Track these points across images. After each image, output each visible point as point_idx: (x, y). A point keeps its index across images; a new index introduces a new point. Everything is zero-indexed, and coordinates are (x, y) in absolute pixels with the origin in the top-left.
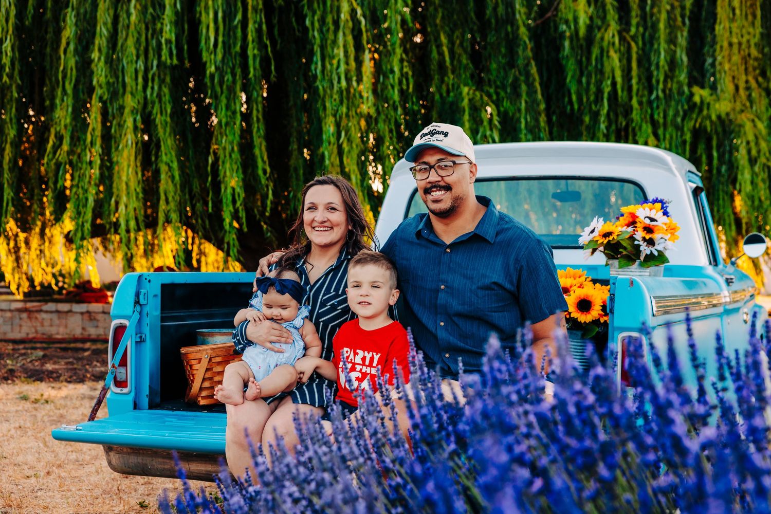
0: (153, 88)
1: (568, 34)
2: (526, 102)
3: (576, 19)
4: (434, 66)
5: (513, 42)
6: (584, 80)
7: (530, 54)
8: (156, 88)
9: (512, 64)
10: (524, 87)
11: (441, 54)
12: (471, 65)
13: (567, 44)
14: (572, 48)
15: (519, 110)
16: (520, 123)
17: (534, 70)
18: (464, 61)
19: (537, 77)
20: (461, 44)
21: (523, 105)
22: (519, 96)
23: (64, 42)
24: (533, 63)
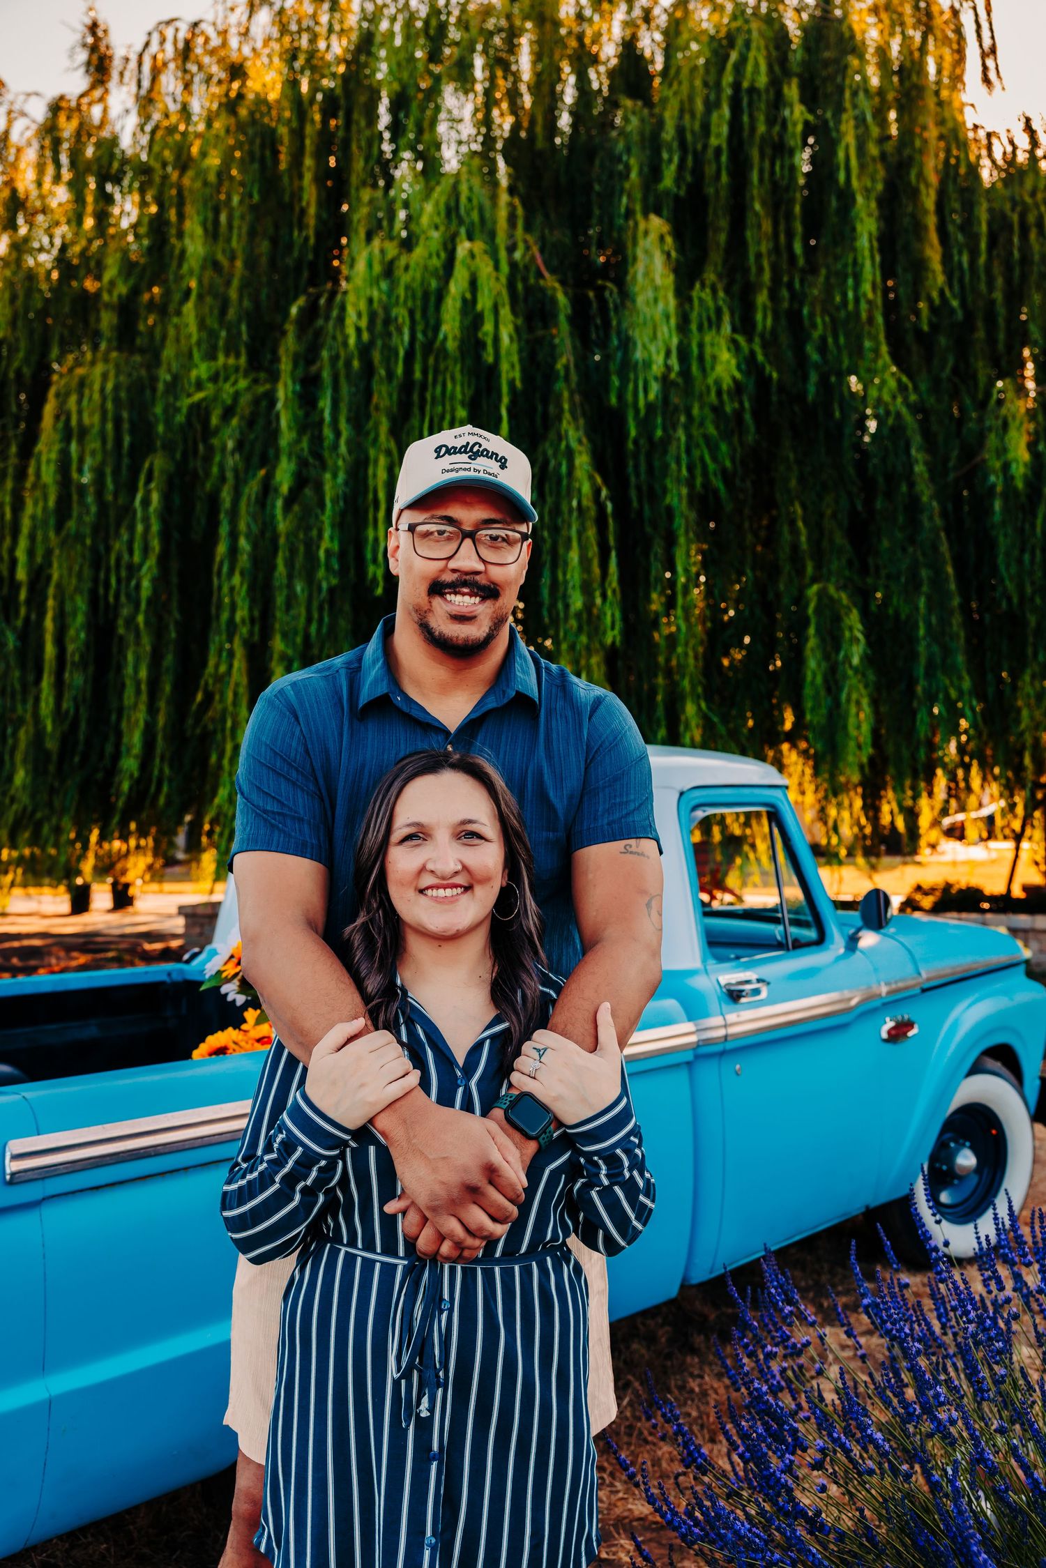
0: (321, 620)
1: (999, 489)
2: (929, 599)
3: (1006, 467)
4: (784, 553)
5: (914, 506)
6: (1027, 557)
7: (939, 522)
8: (326, 619)
9: (912, 540)
10: (924, 573)
11: (795, 532)
12: (848, 547)
13: (997, 505)
14: (1006, 509)
15: (917, 609)
16: (917, 628)
17: (944, 548)
18: (840, 539)
19: (947, 556)
20: (834, 515)
21: (922, 602)
22: (917, 587)
23: (218, 559)
24: (943, 534)
